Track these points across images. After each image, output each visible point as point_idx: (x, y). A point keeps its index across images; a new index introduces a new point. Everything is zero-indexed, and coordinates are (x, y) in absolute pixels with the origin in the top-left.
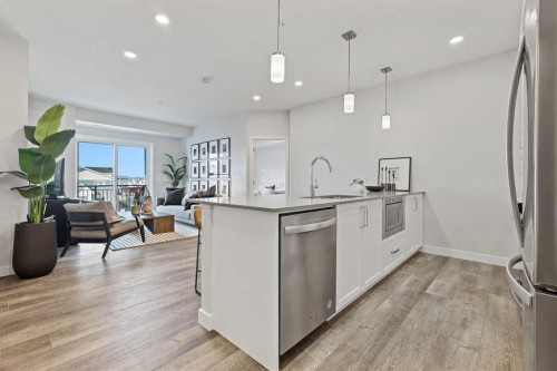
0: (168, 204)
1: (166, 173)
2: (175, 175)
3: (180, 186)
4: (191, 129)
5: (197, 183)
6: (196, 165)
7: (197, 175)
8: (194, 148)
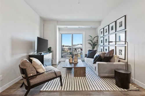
0: (88, 57)
1: (89, 43)
2: (93, 44)
3: (95, 49)
4: (100, 22)
5: (102, 48)
6: (102, 39)
7: (102, 44)
8: (101, 31)
